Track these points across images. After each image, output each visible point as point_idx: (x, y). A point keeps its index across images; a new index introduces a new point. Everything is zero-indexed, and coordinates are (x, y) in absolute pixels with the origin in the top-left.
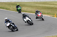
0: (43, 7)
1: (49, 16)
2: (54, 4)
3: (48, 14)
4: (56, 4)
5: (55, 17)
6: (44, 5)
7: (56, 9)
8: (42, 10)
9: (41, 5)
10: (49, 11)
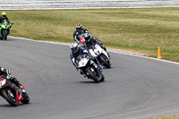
0: (120, 25)
1: (138, 54)
2: (154, 17)
3: (136, 47)
4: (160, 17)
5: (159, 57)
6: (124, 20)
7: (160, 32)
8: (119, 35)
9: (113, 20)
10: (140, 39)
